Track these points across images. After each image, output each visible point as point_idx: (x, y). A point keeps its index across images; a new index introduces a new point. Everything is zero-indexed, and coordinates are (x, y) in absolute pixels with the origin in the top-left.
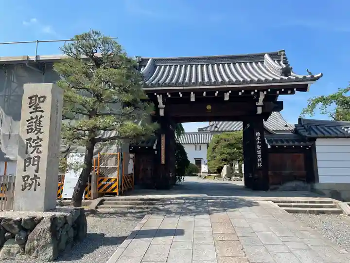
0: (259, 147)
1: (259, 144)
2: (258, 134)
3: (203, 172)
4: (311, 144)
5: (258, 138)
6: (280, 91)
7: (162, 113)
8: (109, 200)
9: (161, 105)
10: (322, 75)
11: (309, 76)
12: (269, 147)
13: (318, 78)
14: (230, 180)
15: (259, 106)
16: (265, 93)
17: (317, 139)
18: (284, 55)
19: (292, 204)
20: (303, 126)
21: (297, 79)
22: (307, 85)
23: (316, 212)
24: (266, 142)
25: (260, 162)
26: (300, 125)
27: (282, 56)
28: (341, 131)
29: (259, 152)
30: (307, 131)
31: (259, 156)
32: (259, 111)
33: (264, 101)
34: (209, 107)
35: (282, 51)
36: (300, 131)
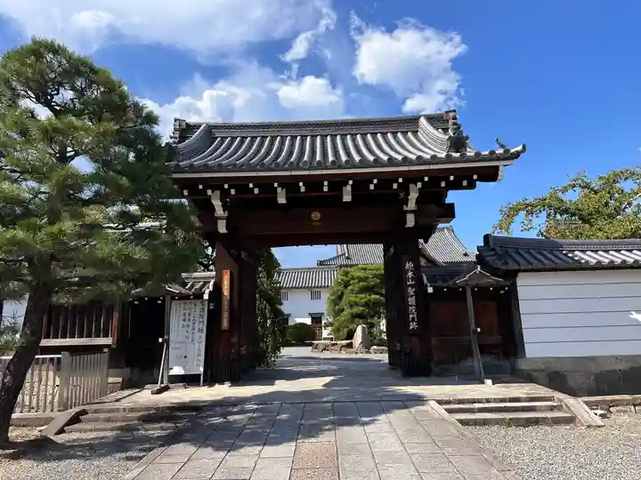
0: (411, 291)
1: (412, 286)
2: (409, 265)
3: (325, 339)
4: (509, 284)
5: (410, 274)
6: (447, 179)
7: (222, 228)
8: (96, 411)
9: (220, 212)
10: (524, 147)
11: (500, 151)
12: (430, 290)
13: (517, 155)
14: (368, 352)
15: (411, 212)
16: (419, 185)
17: (520, 274)
18: (455, 118)
19: (477, 405)
20: (493, 250)
21: (478, 158)
22: (497, 168)
23: (523, 422)
24: (425, 281)
25: (413, 319)
26: (487, 248)
27: (451, 121)
28: (562, 256)
29: (412, 301)
30: (500, 259)
31: (412, 309)
32: (410, 221)
33: (418, 201)
34: (316, 216)
35: (451, 111)
36: (488, 259)
